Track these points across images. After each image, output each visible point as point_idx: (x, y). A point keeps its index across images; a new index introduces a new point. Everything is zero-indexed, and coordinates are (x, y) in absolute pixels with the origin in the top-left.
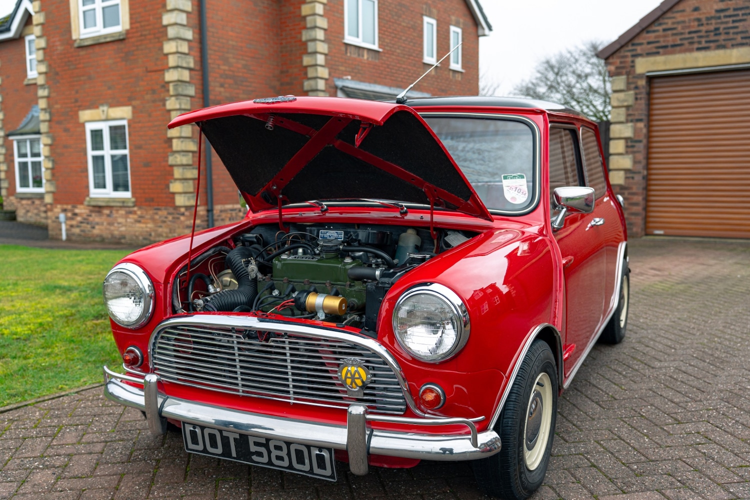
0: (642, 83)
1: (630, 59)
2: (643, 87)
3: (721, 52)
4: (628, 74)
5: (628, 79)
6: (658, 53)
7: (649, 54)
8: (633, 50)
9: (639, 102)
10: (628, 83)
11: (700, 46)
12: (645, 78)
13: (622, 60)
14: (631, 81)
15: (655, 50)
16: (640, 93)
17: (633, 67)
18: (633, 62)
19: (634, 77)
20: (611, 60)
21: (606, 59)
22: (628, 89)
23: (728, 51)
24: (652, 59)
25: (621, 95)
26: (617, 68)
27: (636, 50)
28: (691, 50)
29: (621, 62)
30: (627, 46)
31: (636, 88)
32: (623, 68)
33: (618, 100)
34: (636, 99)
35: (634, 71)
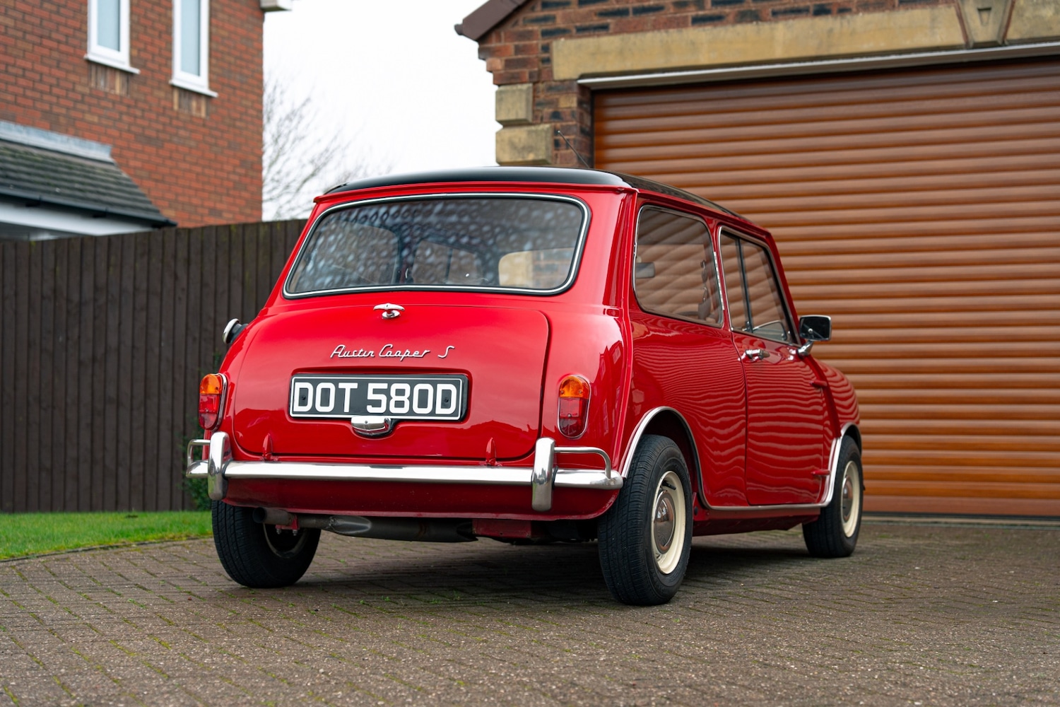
0: (569, 103)
1: (539, 42)
2: (573, 114)
3: (748, 29)
4: (535, 80)
5: (535, 90)
6: (604, 28)
7: (584, 31)
8: (545, 19)
9: (563, 152)
10: (536, 104)
11: (701, 13)
12: (576, 89)
13: (521, 43)
14: (542, 96)
15: (597, 21)
16: (566, 130)
17: (548, 61)
18: (546, 49)
19: (550, 88)
20: (493, 44)
21: (481, 40)
22: (537, 119)
23: (765, 27)
24: (590, 42)
25: (520, 134)
26: (509, 63)
27: (553, 18)
28: (680, 24)
29: (518, 50)
30: (533, 9)
31: (556, 116)
32: (524, 63)
33: (513, 146)
34: (557, 144)
35: (551, 72)
